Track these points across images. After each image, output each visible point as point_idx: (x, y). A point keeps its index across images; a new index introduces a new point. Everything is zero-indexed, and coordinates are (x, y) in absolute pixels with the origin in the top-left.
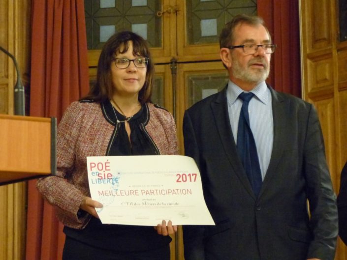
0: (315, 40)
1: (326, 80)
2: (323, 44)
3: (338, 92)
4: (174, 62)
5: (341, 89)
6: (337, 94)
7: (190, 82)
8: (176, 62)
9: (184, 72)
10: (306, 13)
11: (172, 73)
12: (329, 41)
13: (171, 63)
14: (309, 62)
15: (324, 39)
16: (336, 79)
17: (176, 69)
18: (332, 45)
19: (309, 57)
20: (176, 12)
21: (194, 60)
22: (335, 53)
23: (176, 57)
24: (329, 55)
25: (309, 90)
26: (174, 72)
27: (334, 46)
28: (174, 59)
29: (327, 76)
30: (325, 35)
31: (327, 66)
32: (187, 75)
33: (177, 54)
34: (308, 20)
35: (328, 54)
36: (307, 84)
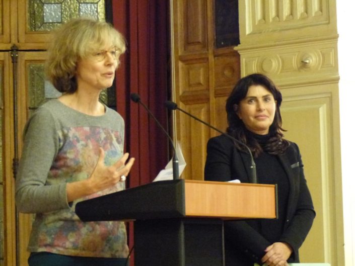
0: (188, 43)
1: (200, 84)
2: (197, 47)
3: (214, 98)
4: (14, 50)
5: (217, 95)
6: (213, 100)
7: (32, 72)
8: (17, 50)
9: (26, 61)
10: (179, 15)
11: (13, 62)
12: (205, 45)
13: (12, 50)
14: (180, 64)
15: (199, 43)
16: (212, 84)
17: (17, 57)
18: (208, 50)
19: (181, 59)
21: (36, 49)
22: (211, 58)
23: (17, 44)
25: (181, 93)
26: (14, 60)
27: (210, 51)
28: (14, 46)
29: (202, 80)
30: (200, 39)
31: (202, 71)
32: (28, 64)
33: (18, 42)
34: (180, 21)
35: (203, 59)
36: (178, 86)
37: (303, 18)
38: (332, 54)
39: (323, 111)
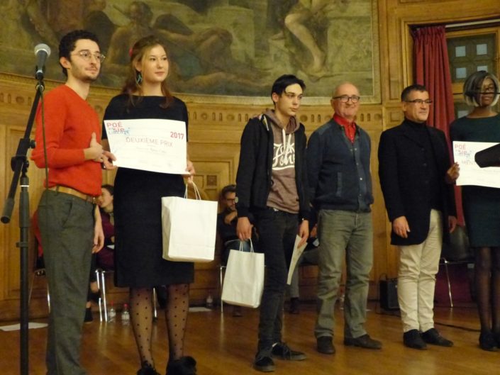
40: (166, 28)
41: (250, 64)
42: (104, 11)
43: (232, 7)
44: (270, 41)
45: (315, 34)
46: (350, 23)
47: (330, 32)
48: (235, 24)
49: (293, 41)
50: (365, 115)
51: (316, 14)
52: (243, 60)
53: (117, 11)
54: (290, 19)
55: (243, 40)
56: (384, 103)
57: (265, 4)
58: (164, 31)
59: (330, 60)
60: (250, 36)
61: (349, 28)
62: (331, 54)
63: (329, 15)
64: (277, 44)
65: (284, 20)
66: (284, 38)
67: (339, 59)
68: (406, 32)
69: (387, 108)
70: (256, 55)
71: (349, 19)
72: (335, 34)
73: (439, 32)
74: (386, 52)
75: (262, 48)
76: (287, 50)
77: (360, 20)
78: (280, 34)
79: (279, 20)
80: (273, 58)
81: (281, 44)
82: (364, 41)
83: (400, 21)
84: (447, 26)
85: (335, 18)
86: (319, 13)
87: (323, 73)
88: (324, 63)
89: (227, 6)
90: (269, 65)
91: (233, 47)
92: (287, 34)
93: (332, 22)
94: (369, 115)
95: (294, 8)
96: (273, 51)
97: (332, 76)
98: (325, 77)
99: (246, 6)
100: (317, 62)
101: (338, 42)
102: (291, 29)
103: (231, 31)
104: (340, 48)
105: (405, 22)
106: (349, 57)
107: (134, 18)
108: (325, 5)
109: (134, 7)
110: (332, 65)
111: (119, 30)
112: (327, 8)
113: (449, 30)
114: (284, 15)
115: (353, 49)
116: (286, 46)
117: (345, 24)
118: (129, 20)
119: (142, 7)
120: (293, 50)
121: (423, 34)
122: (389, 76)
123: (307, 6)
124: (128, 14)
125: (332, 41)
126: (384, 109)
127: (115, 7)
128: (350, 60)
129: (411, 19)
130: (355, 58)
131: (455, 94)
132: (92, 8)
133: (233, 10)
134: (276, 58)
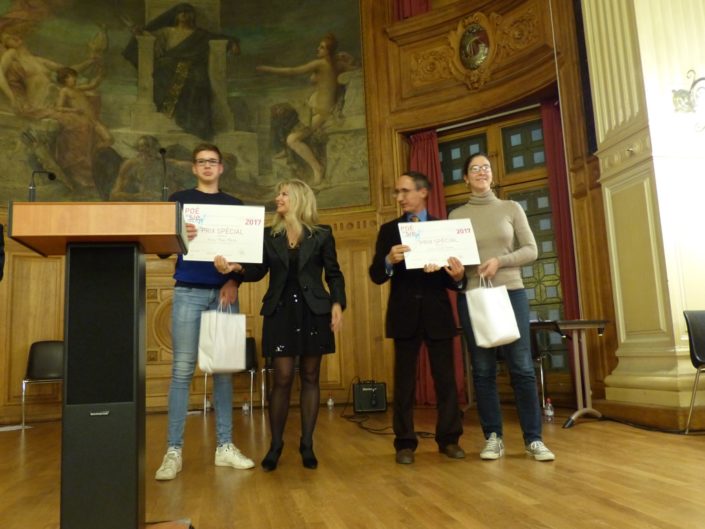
0: (575, 159)
1: (582, 184)
2: (579, 160)
5: (591, 189)
6: (589, 192)
9: (505, 192)
12: (582, 158)
14: (571, 174)
15: (579, 157)
16: (588, 183)
19: (572, 170)
20: (497, 155)
21: (509, 184)
22: (586, 166)
24: (582, 167)
25: (573, 192)
27: (585, 161)
29: (583, 181)
30: (580, 155)
31: (582, 175)
34: (569, 146)
36: (572, 188)
37: (630, 119)
38: (647, 140)
39: (646, 184)
40: (173, 157)
41: (254, 184)
42: (113, 147)
43: (238, 133)
44: (273, 160)
45: (315, 151)
46: (348, 137)
47: (328, 147)
48: (240, 148)
49: (295, 158)
50: (361, 223)
51: (316, 131)
52: (247, 180)
53: (125, 146)
54: (291, 138)
55: (248, 161)
56: (380, 210)
57: (268, 127)
58: (171, 160)
59: (328, 173)
60: (254, 158)
61: (346, 141)
62: (329, 167)
63: (327, 131)
64: (279, 162)
65: (286, 140)
66: (286, 156)
67: (337, 171)
68: (397, 139)
69: (381, 214)
70: (260, 174)
71: (346, 132)
72: (334, 148)
73: (431, 137)
74: (379, 159)
75: (265, 167)
76: (289, 167)
77: (356, 132)
78: (283, 153)
79: (282, 140)
80: (276, 175)
81: (283, 162)
82: (360, 152)
83: (391, 129)
84: (438, 130)
85: (333, 133)
86: (319, 130)
87: (323, 185)
88: (323, 176)
89: (232, 133)
90: (272, 182)
91: (237, 169)
92: (289, 152)
93: (330, 137)
94: (365, 222)
95: (296, 128)
96: (276, 168)
97: (331, 188)
98: (326, 189)
99: (251, 131)
100: (317, 175)
101: (336, 155)
102: (292, 147)
103: (236, 154)
104: (338, 160)
105: (396, 130)
106: (346, 168)
107: (142, 151)
108: (323, 122)
109: (142, 141)
110: (331, 177)
111: (127, 162)
112: (326, 125)
113: (440, 134)
114: (286, 134)
115: (350, 160)
116: (288, 163)
117: (343, 138)
118: (137, 153)
119: (150, 141)
120: (295, 166)
121: (416, 141)
122: (383, 183)
123: (307, 125)
124: (136, 147)
125: (331, 155)
126: (378, 216)
127: (123, 142)
128: (348, 172)
129: (401, 127)
130: (352, 169)
131: (447, 197)
132: (101, 145)
133: (237, 136)
134: (279, 176)
